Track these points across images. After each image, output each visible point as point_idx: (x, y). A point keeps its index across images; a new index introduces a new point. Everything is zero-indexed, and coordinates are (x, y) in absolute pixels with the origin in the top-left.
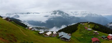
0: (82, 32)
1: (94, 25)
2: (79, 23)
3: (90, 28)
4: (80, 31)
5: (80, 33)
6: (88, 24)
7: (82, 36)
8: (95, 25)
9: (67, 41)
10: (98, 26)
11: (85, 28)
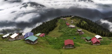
0: (63, 30)
1: (79, 20)
3: (73, 24)
4: (60, 28)
5: (59, 32)
6: (71, 19)
7: (62, 36)
8: (81, 21)
10: (85, 22)
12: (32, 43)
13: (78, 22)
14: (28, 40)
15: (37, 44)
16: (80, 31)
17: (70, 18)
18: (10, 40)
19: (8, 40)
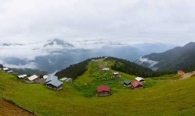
0: (94, 74)
1: (114, 61)
2: (89, 60)
3: (107, 66)
4: (91, 72)
5: (91, 76)
6: (104, 61)
7: (93, 81)
8: (117, 62)
9: (55, 90)
10: (121, 64)
11: (99, 68)
12: (55, 89)
13: (112, 64)
14: (50, 84)
15: (61, 90)
16: (116, 75)
17: (103, 59)
18: (27, 82)
19: (24, 81)
